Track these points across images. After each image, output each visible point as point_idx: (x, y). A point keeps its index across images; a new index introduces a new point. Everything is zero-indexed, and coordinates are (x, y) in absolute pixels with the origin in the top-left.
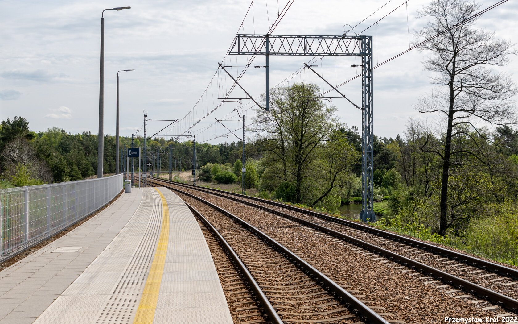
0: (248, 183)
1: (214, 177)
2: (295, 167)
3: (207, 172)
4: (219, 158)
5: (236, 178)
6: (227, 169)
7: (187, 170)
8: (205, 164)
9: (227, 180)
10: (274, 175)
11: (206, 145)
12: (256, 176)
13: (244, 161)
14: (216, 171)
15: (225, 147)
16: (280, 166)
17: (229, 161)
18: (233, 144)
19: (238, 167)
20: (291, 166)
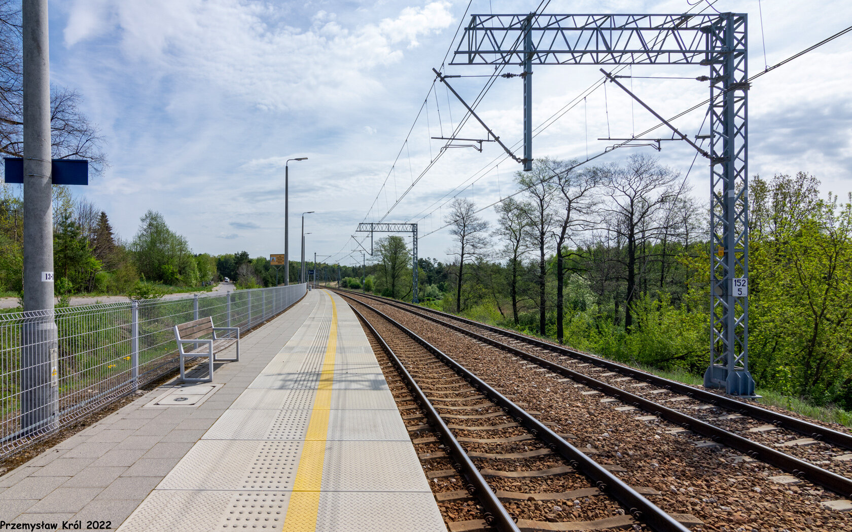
0: (368, 288)
1: (349, 285)
2: (392, 280)
3: (345, 282)
4: (352, 274)
5: (362, 286)
6: (356, 281)
7: (334, 280)
8: (344, 278)
9: (357, 287)
10: (381, 284)
11: (345, 266)
12: (372, 284)
13: (366, 276)
14: (350, 282)
15: (355, 268)
16: (384, 279)
17: (358, 276)
18: (360, 266)
19: (362, 279)
20: (390, 279)
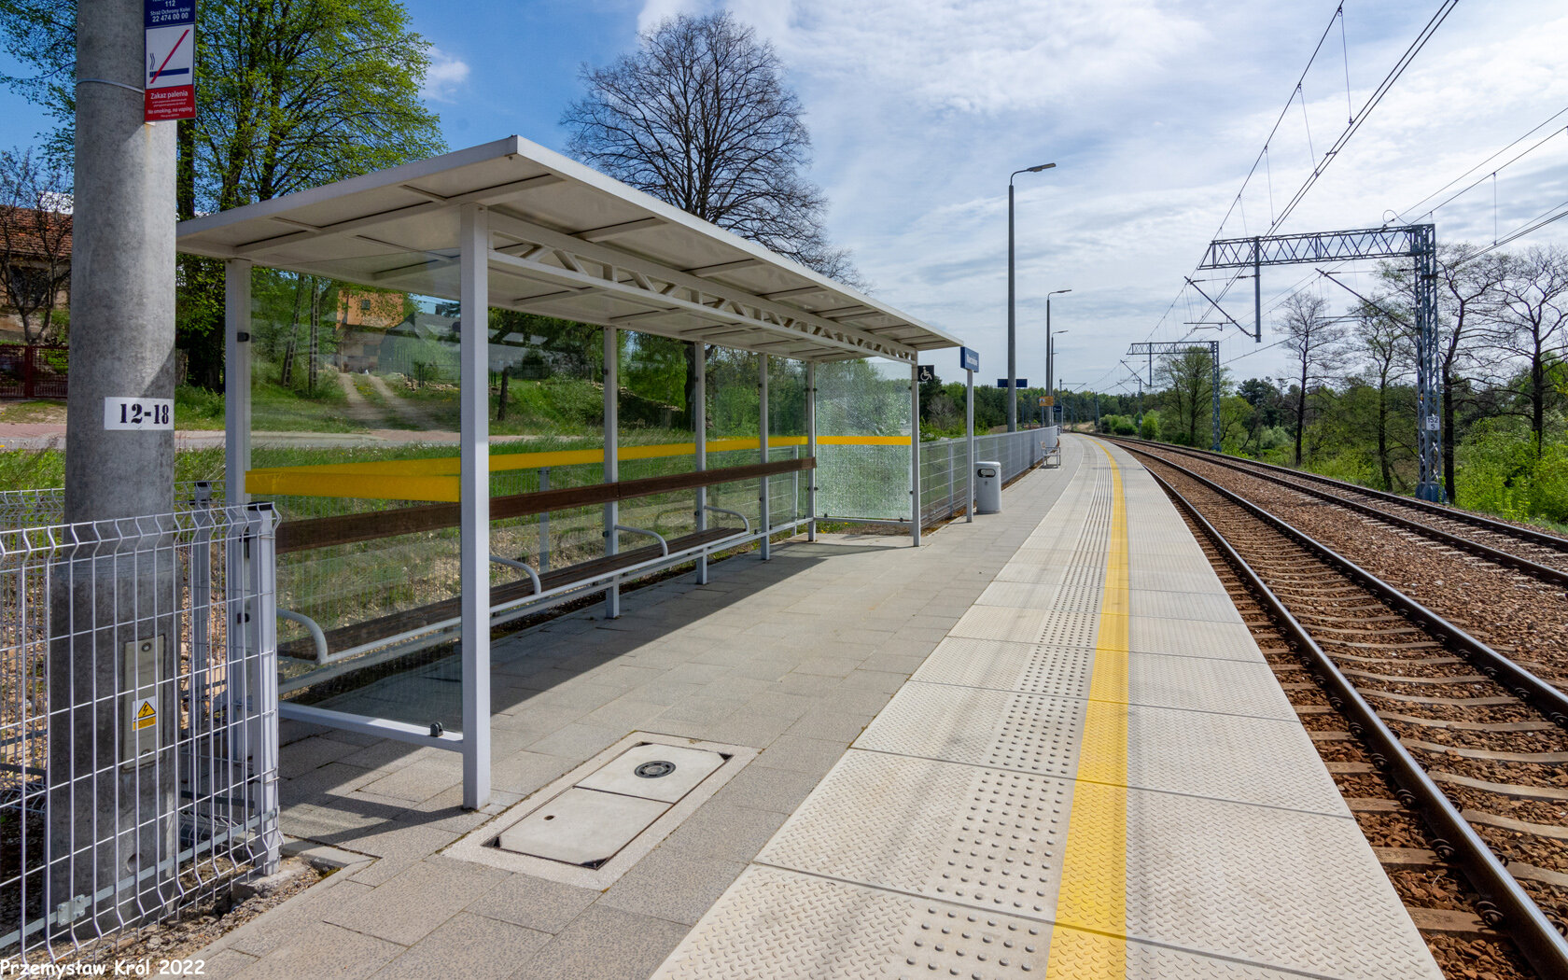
0: (1148, 434)
1: (1113, 428)
2: (1190, 419)
3: (1105, 423)
4: (1118, 409)
5: (1137, 430)
6: (1127, 421)
7: (1085, 420)
8: (1103, 416)
9: (1128, 432)
10: (1172, 426)
11: (1104, 396)
12: (1156, 426)
13: (1145, 412)
14: (1115, 423)
15: (1125, 399)
16: (1178, 418)
17: (1129, 413)
18: (1133, 395)
19: (1139, 418)
20: (1187, 418)
